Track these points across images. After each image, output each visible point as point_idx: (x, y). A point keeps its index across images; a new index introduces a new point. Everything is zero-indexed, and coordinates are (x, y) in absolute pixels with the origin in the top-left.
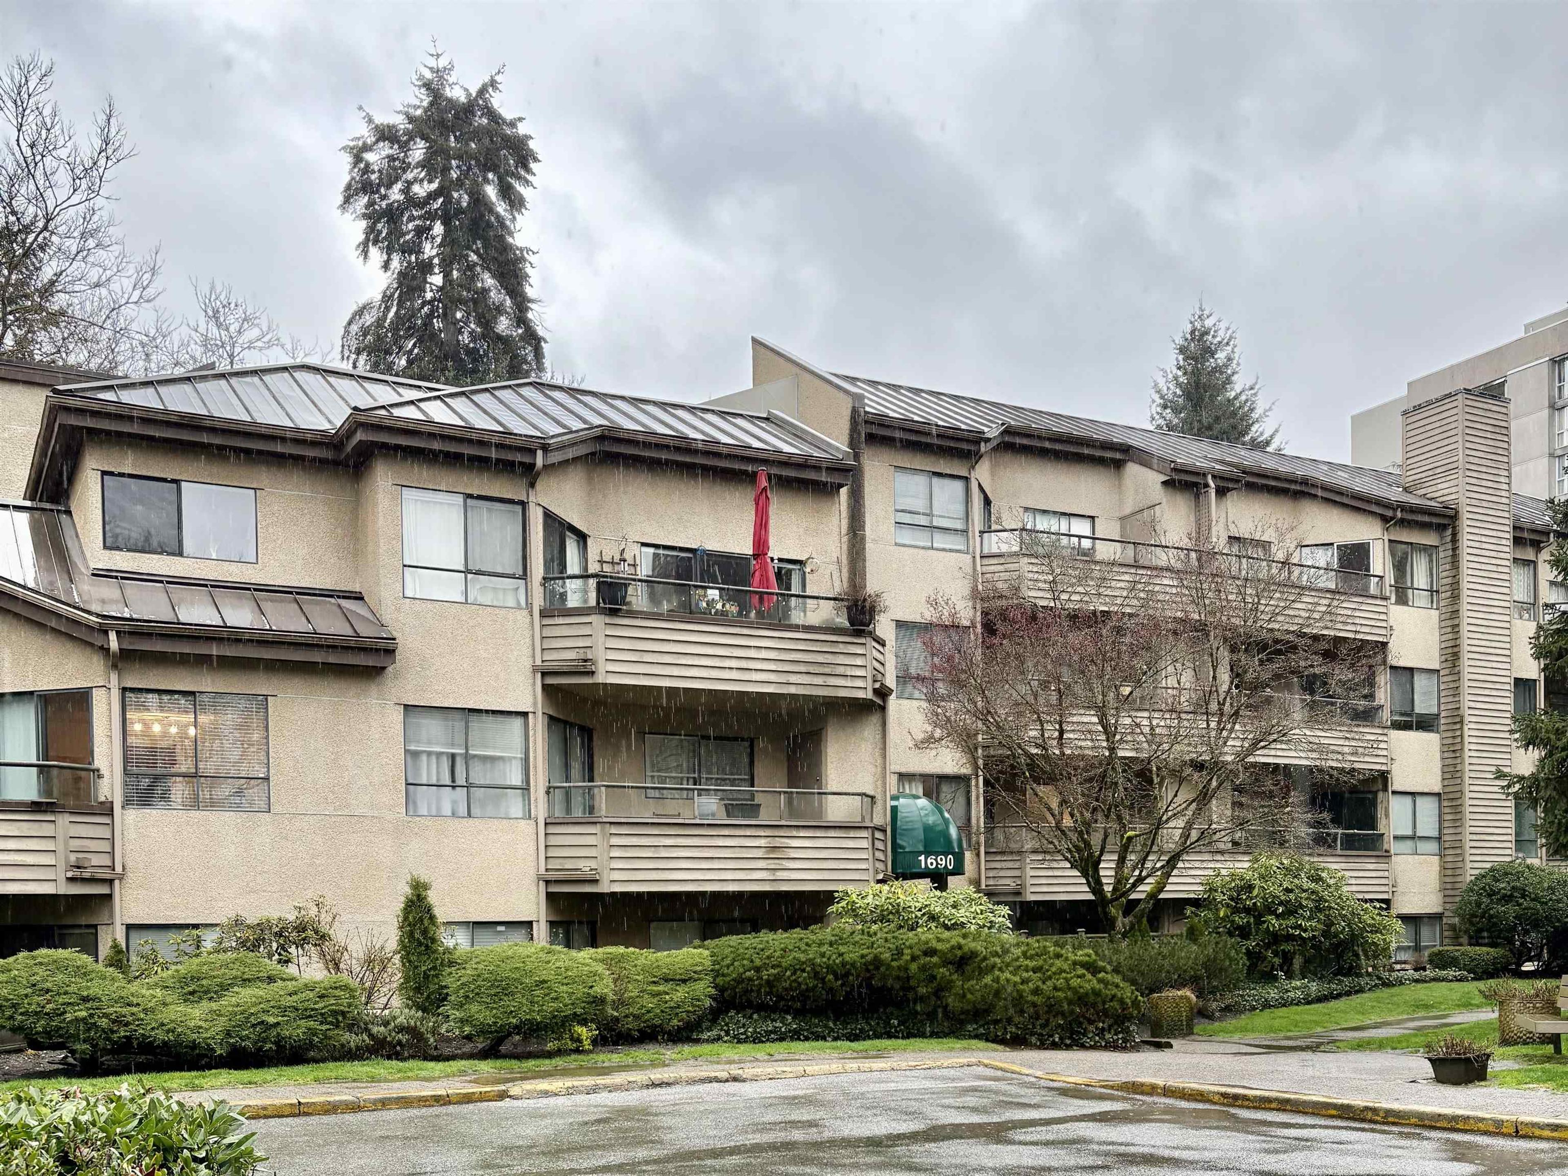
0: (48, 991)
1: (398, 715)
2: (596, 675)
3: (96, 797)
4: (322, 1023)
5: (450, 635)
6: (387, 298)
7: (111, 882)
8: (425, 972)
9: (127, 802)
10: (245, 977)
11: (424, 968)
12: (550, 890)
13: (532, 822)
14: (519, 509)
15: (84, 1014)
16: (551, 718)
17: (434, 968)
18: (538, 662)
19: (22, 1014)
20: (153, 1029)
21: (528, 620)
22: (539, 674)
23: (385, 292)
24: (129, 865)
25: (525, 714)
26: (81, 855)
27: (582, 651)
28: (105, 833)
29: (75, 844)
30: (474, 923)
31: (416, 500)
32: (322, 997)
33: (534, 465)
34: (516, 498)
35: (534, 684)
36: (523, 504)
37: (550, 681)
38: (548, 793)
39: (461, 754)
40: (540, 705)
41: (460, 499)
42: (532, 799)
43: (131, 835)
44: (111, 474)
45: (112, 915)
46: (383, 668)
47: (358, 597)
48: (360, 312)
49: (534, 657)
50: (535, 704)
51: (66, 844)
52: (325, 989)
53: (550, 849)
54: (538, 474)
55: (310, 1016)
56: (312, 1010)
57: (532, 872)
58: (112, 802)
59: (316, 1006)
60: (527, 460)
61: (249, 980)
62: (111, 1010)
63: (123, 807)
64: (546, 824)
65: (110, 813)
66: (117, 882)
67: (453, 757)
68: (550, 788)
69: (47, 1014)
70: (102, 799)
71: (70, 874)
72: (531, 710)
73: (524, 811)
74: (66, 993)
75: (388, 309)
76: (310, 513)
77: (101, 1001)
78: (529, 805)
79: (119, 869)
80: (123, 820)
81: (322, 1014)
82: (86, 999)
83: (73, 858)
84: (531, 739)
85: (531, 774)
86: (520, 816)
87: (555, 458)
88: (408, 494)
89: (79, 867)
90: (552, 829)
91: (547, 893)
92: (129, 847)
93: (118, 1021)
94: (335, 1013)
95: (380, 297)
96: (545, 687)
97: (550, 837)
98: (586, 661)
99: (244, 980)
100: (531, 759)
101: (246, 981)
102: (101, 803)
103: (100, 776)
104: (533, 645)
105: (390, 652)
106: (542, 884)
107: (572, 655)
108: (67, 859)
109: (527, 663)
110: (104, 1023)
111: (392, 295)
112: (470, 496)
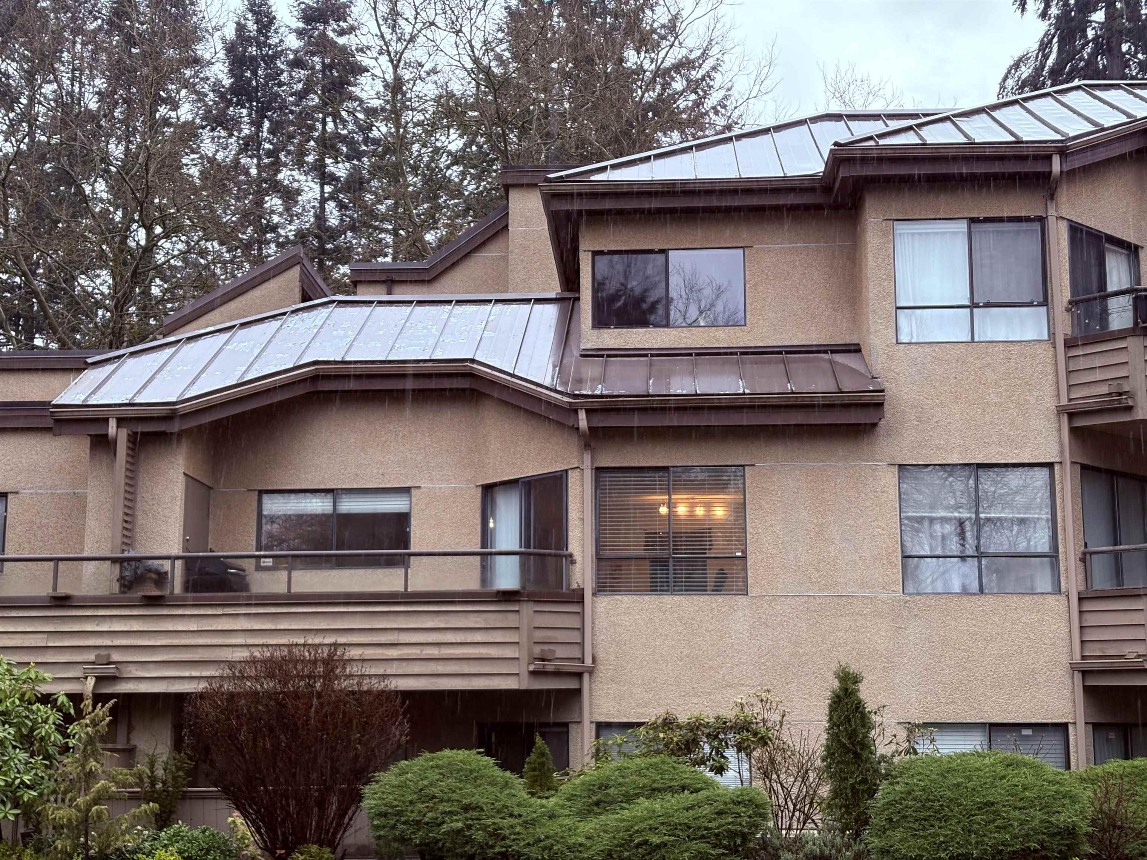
0: (434, 797)
1: (891, 477)
2: (1134, 411)
3: (569, 585)
4: (715, 846)
5: (953, 381)
6: (1044, 46)
7: (579, 675)
8: (853, 787)
9: (600, 589)
10: (655, 785)
11: (851, 781)
12: (1088, 683)
13: (1063, 598)
14: (1037, 226)
15: (460, 825)
16: (1084, 468)
17: (864, 781)
18: (1064, 402)
19: (405, 823)
20: (529, 844)
21: (1051, 353)
22: (1066, 417)
23: (1042, 40)
24: (601, 655)
25: (1050, 465)
26: (546, 647)
27: (1115, 383)
28: (573, 622)
29: (539, 635)
30: (992, 725)
31: (913, 234)
32: (720, 813)
33: (1050, 172)
34: (1032, 214)
35: (1060, 430)
36: (1042, 220)
37: (1080, 423)
38: (1083, 560)
39: (970, 519)
40: (1067, 454)
41: (962, 226)
42: (1062, 569)
43: (602, 623)
44: (601, 253)
45: (581, 714)
46: (875, 425)
47: (855, 349)
48: (1016, 65)
49: (1058, 395)
50: (1062, 452)
51: (530, 636)
52: (725, 803)
53: (1087, 630)
54: (1058, 182)
55: (703, 837)
56: (706, 829)
57: (1065, 660)
58: (583, 589)
59: (710, 825)
60: (1040, 168)
61: (659, 790)
62: (489, 822)
63: (594, 594)
64: (1081, 599)
65: (581, 601)
66: (586, 677)
67: (961, 523)
68: (1084, 554)
69: (427, 824)
70: (574, 586)
71: (532, 668)
72: (1057, 459)
73: (1053, 583)
74: (449, 801)
75: (1046, 57)
76: (802, 266)
77: (482, 810)
78: (1059, 577)
79: (588, 661)
80: (593, 607)
81: (717, 835)
82: (467, 808)
83: (537, 650)
84: (1058, 495)
85: (1060, 537)
86: (1050, 590)
87: (1077, 163)
88: (901, 228)
89: (543, 660)
90: (1088, 606)
91: (1084, 687)
92: (600, 637)
93: (496, 834)
94: (732, 835)
95: (1036, 46)
96: (1073, 431)
97: (1086, 616)
98: (1121, 394)
99: (654, 790)
100: (1059, 520)
101: (653, 792)
102: (574, 590)
103: (573, 562)
104: (1057, 382)
105: (879, 405)
106: (1078, 676)
107: (1104, 389)
108: (530, 651)
109: (1051, 404)
110: (479, 836)
111: (1050, 41)
112: (973, 221)
